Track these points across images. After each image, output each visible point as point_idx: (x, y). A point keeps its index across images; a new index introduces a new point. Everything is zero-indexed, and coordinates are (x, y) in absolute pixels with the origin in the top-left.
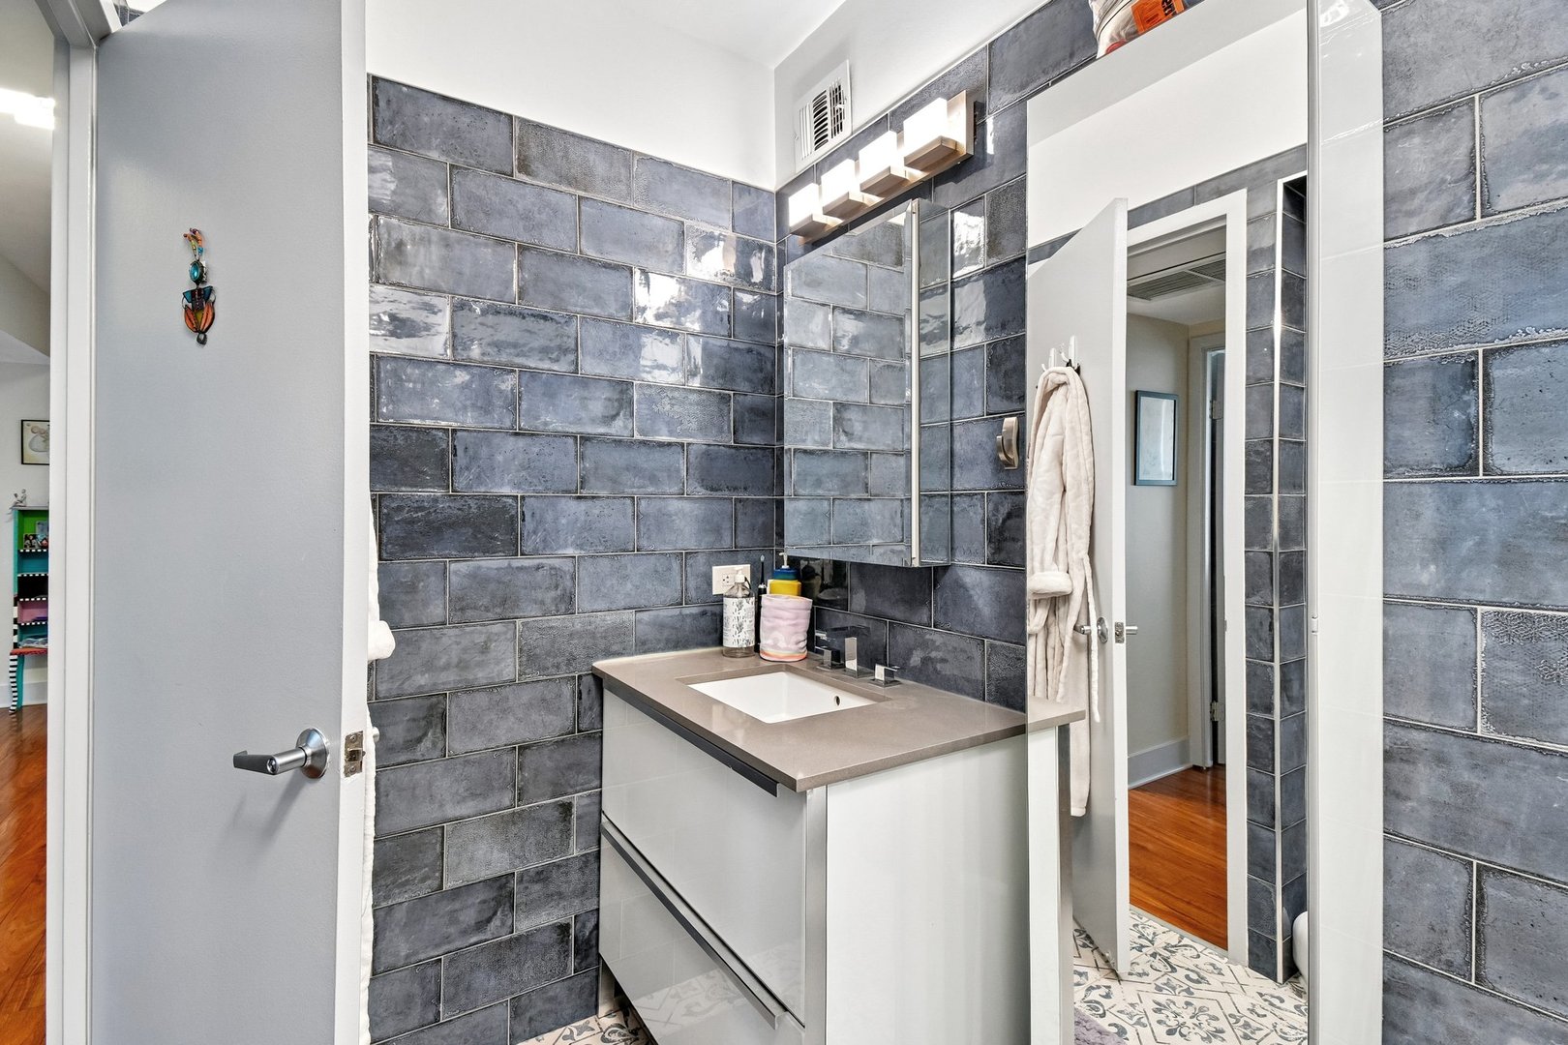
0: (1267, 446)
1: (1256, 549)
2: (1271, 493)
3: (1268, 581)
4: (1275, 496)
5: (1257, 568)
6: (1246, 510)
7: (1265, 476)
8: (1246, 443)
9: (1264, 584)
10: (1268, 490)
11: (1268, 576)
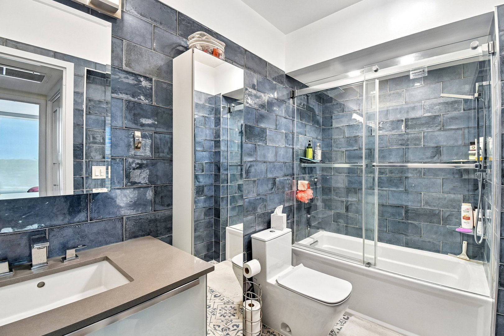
0: (81, 145)
1: (78, 176)
2: (83, 159)
3: (82, 186)
4: (84, 160)
5: (78, 182)
6: (74, 165)
7: (81, 154)
8: (73, 144)
9: (80, 187)
10: (82, 159)
11: (82, 184)
